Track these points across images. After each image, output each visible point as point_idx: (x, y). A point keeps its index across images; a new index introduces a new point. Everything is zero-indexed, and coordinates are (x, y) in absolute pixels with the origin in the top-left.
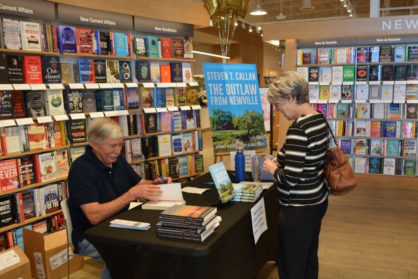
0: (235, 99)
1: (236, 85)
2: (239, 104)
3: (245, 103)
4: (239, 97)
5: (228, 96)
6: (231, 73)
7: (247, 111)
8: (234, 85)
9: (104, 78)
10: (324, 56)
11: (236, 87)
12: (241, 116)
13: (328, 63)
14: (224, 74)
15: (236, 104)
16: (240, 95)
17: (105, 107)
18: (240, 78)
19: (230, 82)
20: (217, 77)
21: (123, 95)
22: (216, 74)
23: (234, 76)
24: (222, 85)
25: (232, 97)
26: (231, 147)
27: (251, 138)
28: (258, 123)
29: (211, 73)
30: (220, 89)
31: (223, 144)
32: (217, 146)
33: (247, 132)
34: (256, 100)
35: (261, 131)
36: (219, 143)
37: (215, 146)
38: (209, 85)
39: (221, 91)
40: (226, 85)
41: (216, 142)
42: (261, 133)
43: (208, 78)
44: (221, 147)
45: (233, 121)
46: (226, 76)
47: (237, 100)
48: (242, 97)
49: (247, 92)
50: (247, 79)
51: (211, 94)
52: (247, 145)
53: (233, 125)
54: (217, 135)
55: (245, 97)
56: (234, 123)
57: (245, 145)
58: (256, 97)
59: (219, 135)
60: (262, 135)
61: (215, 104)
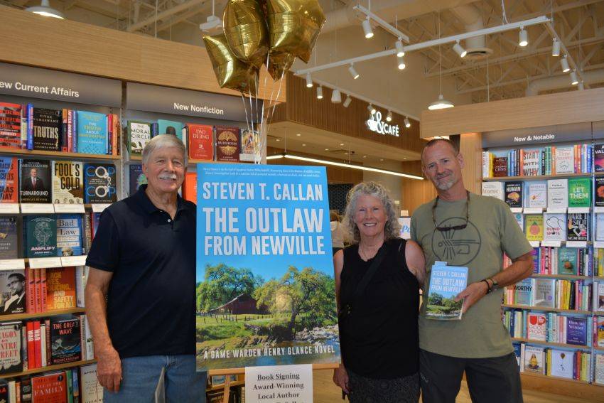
0: (268, 241)
1: (272, 210)
2: (275, 252)
3: (291, 252)
4: (277, 238)
5: (249, 237)
6: (263, 185)
7: (294, 269)
9: (45, 193)
11: (271, 215)
12: (278, 281)
14: (244, 188)
15: (268, 253)
16: (281, 233)
17: (33, 249)
18: (284, 195)
19: (257, 203)
20: (227, 194)
21: (85, 227)
23: (269, 191)
24: (236, 210)
25: (258, 237)
26: (241, 355)
27: (299, 333)
28: (320, 298)
29: (213, 184)
30: (232, 220)
31: (223, 349)
32: (207, 351)
33: (289, 319)
34: (320, 245)
35: (327, 317)
36: (211, 345)
37: (202, 352)
38: (204, 210)
39: (234, 223)
40: (248, 211)
41: (206, 342)
42: (327, 322)
43: (204, 195)
44: (217, 356)
45: (255, 292)
46: (250, 192)
47: (270, 245)
48: (283, 237)
49: (298, 226)
50: (301, 199)
51: (208, 230)
52: (286, 351)
53: (255, 302)
54: (209, 325)
55: (293, 237)
56: (256, 298)
57: (281, 352)
58: (319, 238)
59: (215, 325)
60: (329, 327)
61: (215, 253)
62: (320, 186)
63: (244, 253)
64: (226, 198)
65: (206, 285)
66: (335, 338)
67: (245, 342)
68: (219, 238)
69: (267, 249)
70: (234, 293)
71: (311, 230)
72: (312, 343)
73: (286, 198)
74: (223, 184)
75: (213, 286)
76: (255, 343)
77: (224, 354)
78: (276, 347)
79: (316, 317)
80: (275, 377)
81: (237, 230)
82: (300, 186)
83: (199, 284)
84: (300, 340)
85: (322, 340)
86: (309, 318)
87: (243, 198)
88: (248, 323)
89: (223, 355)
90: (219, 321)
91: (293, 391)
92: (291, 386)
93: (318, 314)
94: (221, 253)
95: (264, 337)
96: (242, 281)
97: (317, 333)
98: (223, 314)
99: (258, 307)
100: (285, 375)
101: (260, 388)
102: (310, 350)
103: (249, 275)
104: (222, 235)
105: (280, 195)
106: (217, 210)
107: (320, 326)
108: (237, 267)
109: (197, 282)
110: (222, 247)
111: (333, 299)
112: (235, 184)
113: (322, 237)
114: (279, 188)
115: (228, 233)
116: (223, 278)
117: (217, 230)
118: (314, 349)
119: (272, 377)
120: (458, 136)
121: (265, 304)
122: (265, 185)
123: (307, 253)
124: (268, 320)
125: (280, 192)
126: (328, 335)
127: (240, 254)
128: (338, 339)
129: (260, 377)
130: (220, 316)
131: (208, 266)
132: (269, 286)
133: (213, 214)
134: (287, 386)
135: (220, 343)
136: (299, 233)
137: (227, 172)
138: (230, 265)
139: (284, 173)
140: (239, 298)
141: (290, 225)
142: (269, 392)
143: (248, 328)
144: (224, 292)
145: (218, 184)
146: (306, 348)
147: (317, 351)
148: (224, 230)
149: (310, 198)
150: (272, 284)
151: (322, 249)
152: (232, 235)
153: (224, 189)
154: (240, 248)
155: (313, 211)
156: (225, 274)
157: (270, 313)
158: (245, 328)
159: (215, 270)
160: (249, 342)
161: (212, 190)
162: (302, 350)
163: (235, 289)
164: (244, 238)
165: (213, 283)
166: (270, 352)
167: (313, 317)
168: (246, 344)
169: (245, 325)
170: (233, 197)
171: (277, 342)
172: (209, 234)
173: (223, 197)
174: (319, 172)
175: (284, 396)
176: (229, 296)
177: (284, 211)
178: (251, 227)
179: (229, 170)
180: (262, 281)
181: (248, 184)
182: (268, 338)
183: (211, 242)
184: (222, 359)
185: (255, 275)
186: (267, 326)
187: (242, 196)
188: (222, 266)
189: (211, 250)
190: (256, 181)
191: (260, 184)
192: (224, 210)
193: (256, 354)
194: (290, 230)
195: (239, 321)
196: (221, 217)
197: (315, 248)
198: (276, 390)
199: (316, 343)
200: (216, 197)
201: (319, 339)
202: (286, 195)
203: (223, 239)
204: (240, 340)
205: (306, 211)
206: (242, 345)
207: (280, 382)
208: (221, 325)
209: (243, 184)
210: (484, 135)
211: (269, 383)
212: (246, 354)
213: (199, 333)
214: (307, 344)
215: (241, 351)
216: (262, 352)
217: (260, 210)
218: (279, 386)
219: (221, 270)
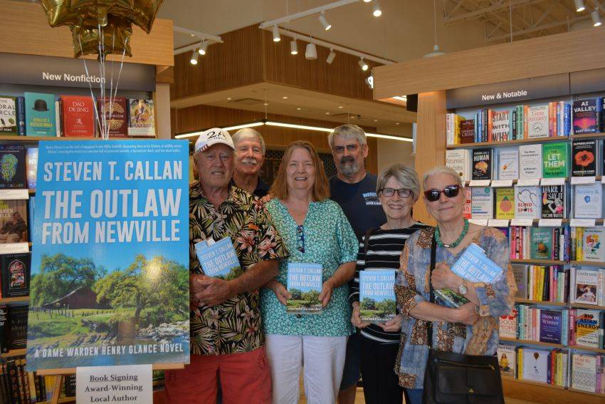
0: (114, 227)
1: (121, 192)
2: (121, 239)
3: (140, 239)
4: (125, 223)
5: (93, 222)
6: (112, 164)
7: (141, 258)
8: (115, 192)
10: (502, 124)
11: (120, 197)
12: (122, 272)
13: (510, 138)
14: (91, 167)
15: (114, 241)
16: (130, 218)
18: (137, 174)
19: (105, 184)
20: (71, 175)
22: (70, 168)
23: (119, 170)
24: (80, 193)
25: (104, 223)
26: (76, 353)
27: (143, 330)
28: (171, 291)
29: (56, 164)
30: (75, 204)
31: (57, 347)
32: (39, 349)
33: (133, 314)
34: (174, 230)
35: (177, 312)
36: (44, 343)
37: (32, 351)
38: (44, 193)
39: (77, 208)
40: (94, 193)
41: (38, 340)
42: (176, 317)
43: (45, 176)
44: (50, 355)
45: (96, 285)
46: (98, 172)
47: (116, 232)
48: (132, 222)
49: (151, 209)
50: (157, 178)
51: (47, 216)
52: (127, 350)
53: (95, 295)
54: (41, 321)
55: (143, 222)
56: (97, 291)
57: (121, 350)
58: (174, 222)
59: (49, 321)
60: (179, 323)
61: (54, 242)
62: (180, 162)
63: (87, 241)
64: (70, 179)
65: (41, 277)
66: (185, 335)
67: (81, 339)
68: (60, 225)
69: (112, 236)
70: (72, 285)
71: (165, 213)
72: (158, 341)
73: (139, 177)
74: (67, 164)
75: (50, 278)
76: (93, 341)
77: (57, 351)
78: (115, 345)
79: (164, 312)
80: (109, 379)
81: (79, 216)
82: (156, 163)
83: (34, 276)
84: (144, 337)
85: (169, 337)
86: (156, 313)
87: (89, 179)
88: (86, 319)
89: (56, 353)
90: (53, 317)
91: (130, 393)
92: (128, 388)
93: (166, 308)
94: (60, 242)
95: (103, 334)
96: (81, 272)
97: (164, 329)
98: (59, 308)
99: (98, 301)
100: (121, 376)
101: (93, 390)
102: (155, 348)
103: (90, 266)
104: (62, 221)
105: (132, 175)
106: (59, 193)
107: (168, 322)
108: (77, 257)
109: (32, 274)
110: (62, 235)
111: (185, 291)
112: (81, 164)
113: (178, 222)
114: (132, 166)
115: (69, 219)
116: (61, 269)
117: (58, 216)
118: (159, 348)
119: (106, 379)
120: (416, 96)
121: (107, 297)
122: (115, 163)
123: (159, 239)
124: (108, 315)
125: (132, 171)
126: (177, 332)
127: (81, 242)
128: (188, 337)
129: (92, 379)
130: (55, 312)
131: (45, 256)
132: (112, 277)
133: (53, 198)
134: (123, 388)
135: (53, 340)
136: (151, 217)
137: (74, 149)
138: (69, 254)
139: (139, 149)
140: (77, 291)
141: (141, 209)
142: (103, 394)
143: (85, 324)
144: (60, 284)
145: (61, 164)
146: (150, 346)
147: (162, 349)
148: (65, 216)
149: (167, 177)
150: (115, 276)
151: (177, 235)
152: (74, 221)
153: (68, 169)
154: (82, 236)
155: (170, 191)
156: (63, 265)
157: (111, 308)
158: (82, 324)
159: (53, 260)
160: (86, 340)
161: (54, 171)
162: (145, 349)
163: (73, 281)
164: (87, 224)
165: (49, 274)
166: (108, 350)
167: (161, 312)
168: (82, 341)
169: (82, 321)
170: (77, 178)
171: (118, 340)
172: (48, 221)
173: (66, 179)
174: (180, 146)
175: (119, 399)
176: (67, 289)
177: (136, 192)
178: (96, 212)
179: (76, 147)
180: (104, 272)
181: (95, 163)
182: (107, 336)
183: (49, 229)
184: (53, 358)
185: (97, 266)
186: (107, 322)
187: (88, 176)
188: (61, 256)
189: (49, 238)
190: (104, 159)
191: (110, 163)
192: (66, 193)
193: (93, 353)
194: (140, 214)
195: (76, 317)
196: (62, 201)
197: (169, 234)
198: (111, 393)
199: (163, 341)
200: (58, 179)
201: (166, 336)
202: (139, 173)
203: (63, 227)
204: (75, 338)
205: (161, 192)
206: (77, 344)
207: (115, 383)
208: (56, 320)
209: (90, 163)
210: (449, 94)
211: (102, 384)
212: (81, 352)
213: (31, 330)
214: (152, 342)
215: (77, 349)
216: (100, 351)
217: (108, 192)
218: (114, 388)
219: (60, 260)
